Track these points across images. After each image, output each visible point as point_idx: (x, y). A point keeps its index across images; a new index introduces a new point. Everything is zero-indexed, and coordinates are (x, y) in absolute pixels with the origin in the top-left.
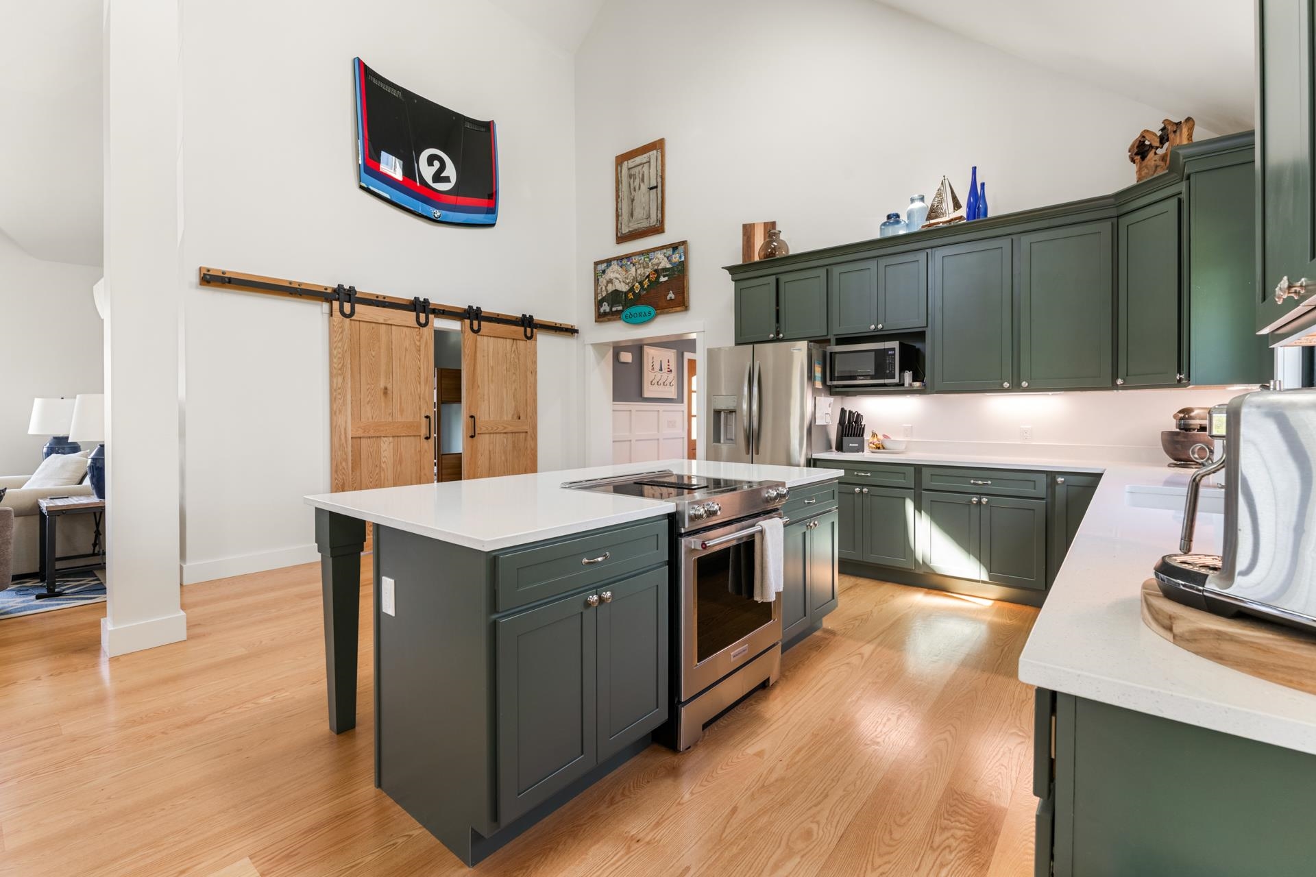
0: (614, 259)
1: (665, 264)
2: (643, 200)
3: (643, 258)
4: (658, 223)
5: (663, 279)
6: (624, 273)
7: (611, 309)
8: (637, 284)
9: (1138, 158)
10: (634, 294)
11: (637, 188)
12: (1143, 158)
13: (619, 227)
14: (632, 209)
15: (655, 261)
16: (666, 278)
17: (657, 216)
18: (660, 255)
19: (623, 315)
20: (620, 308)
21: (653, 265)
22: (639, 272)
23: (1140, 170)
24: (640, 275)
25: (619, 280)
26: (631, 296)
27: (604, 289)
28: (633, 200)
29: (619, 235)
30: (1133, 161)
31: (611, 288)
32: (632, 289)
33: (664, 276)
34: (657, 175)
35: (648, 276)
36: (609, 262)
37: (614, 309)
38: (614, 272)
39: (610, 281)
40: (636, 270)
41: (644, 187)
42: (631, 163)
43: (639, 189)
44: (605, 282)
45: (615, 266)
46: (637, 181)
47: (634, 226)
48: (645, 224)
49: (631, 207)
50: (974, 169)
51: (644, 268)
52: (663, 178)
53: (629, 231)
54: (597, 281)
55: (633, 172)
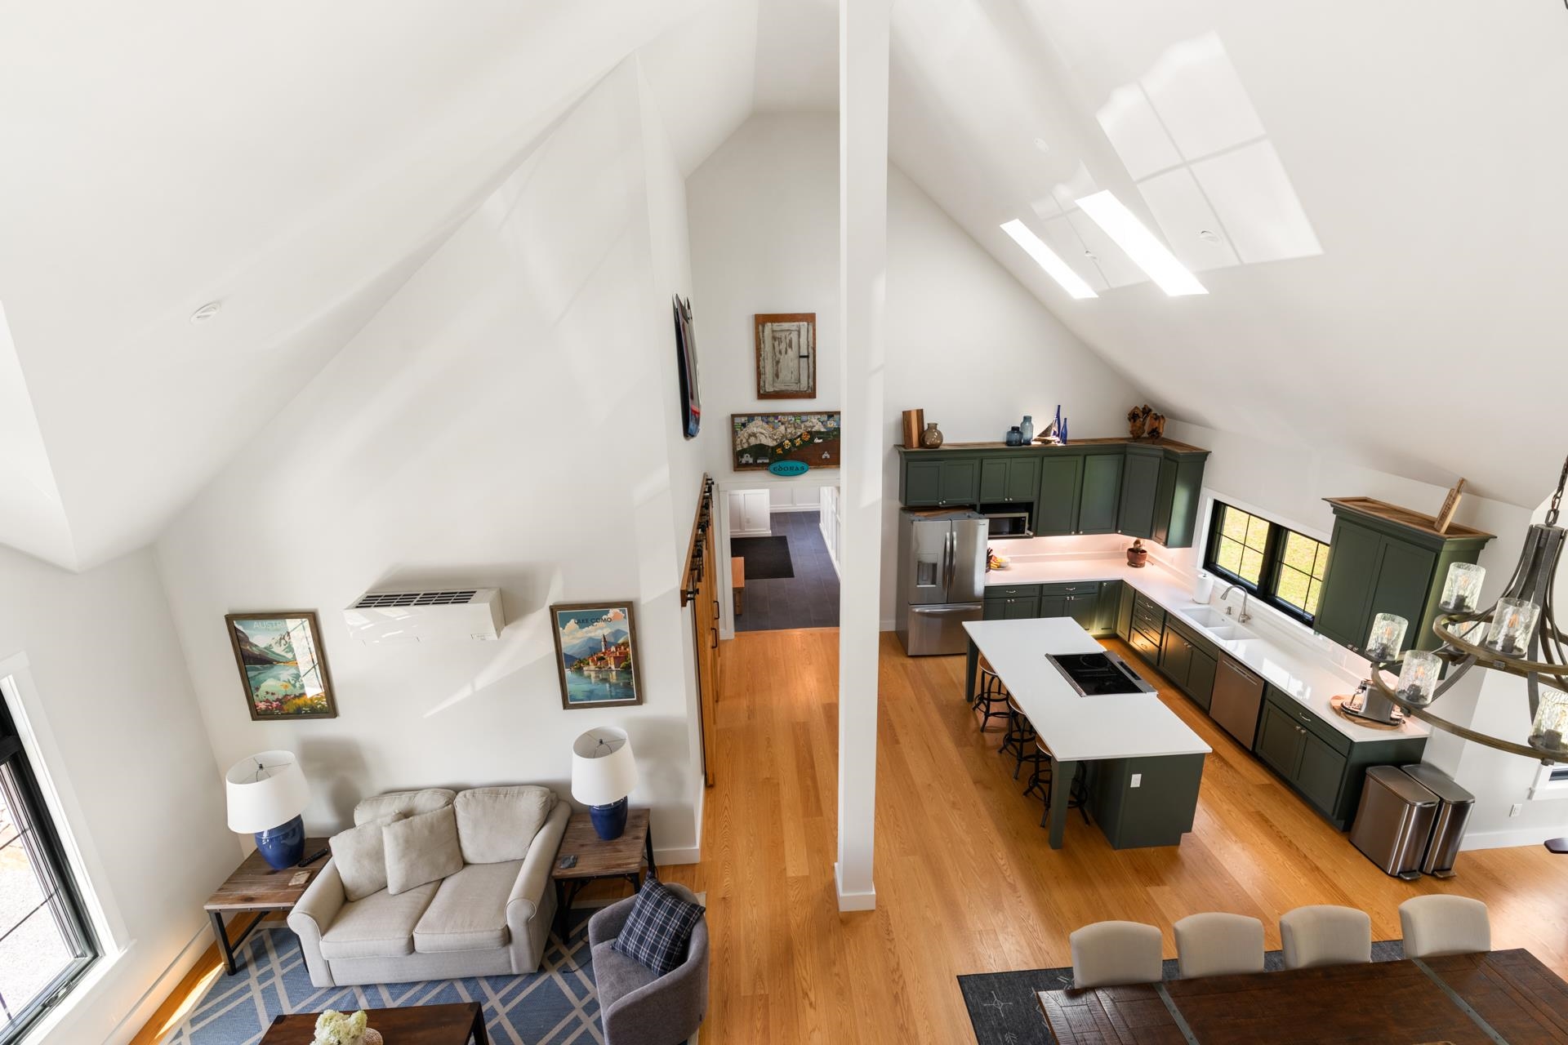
0: (758, 415)
1: (819, 427)
2: (791, 364)
3: (793, 419)
4: (810, 390)
5: (817, 441)
6: (771, 429)
7: (755, 461)
8: (787, 442)
9: (1132, 420)
10: (783, 449)
11: (783, 351)
12: (1135, 421)
13: (762, 384)
14: (777, 370)
15: (808, 424)
16: (821, 441)
17: (808, 383)
18: (814, 420)
19: (772, 467)
20: (767, 461)
21: (805, 426)
22: (789, 431)
23: (1132, 427)
24: (791, 433)
25: (764, 435)
26: (779, 451)
27: (744, 441)
28: (778, 362)
29: (762, 392)
30: (1130, 420)
31: (753, 441)
32: (781, 445)
33: (819, 439)
34: (808, 346)
35: (800, 436)
36: (751, 417)
37: (759, 461)
38: (756, 427)
39: (754, 435)
40: (786, 429)
41: (792, 353)
42: (776, 326)
43: (786, 353)
44: (746, 435)
45: (758, 421)
46: (783, 346)
47: (779, 387)
48: (794, 388)
49: (775, 368)
50: (1059, 406)
51: (795, 428)
52: (814, 349)
53: (774, 391)
54: (734, 433)
55: (778, 335)
